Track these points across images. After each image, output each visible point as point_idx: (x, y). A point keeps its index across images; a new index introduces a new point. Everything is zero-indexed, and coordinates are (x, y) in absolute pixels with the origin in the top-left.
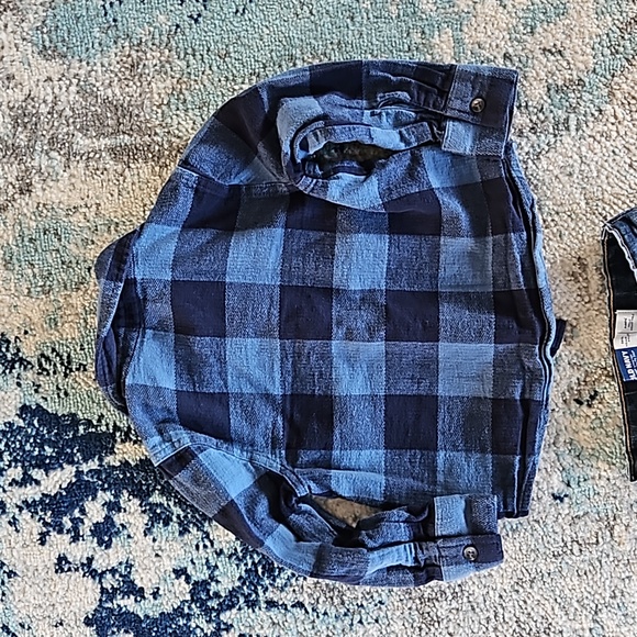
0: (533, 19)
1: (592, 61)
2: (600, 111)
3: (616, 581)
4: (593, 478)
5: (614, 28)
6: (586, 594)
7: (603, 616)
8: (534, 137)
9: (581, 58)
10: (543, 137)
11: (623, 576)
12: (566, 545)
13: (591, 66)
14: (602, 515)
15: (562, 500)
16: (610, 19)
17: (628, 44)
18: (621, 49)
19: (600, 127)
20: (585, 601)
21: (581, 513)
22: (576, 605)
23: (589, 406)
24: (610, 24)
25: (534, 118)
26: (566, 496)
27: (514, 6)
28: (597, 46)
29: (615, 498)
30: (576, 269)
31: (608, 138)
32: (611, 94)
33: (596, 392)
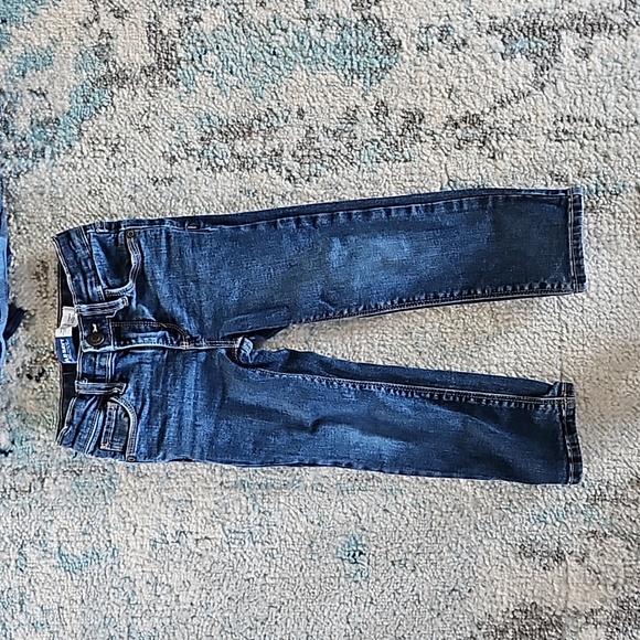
0: (25, 65)
1: (67, 106)
2: (70, 146)
3: (41, 522)
4: (33, 439)
5: (88, 82)
6: (15, 532)
7: (26, 550)
8: (16, 160)
9: (59, 102)
10: (23, 160)
11: (47, 519)
12: (5, 491)
13: (67, 109)
14: (37, 469)
15: (6, 455)
16: (85, 74)
17: (97, 97)
18: (91, 99)
19: (69, 159)
20: (15, 537)
21: (20, 467)
22: (7, 539)
23: (38, 381)
24: (85, 77)
25: (18, 145)
26: (10, 451)
27: (11, 53)
28: (73, 94)
29: (48, 456)
30: (39, 270)
31: (75, 168)
32: (80, 132)
33: (44, 371)
